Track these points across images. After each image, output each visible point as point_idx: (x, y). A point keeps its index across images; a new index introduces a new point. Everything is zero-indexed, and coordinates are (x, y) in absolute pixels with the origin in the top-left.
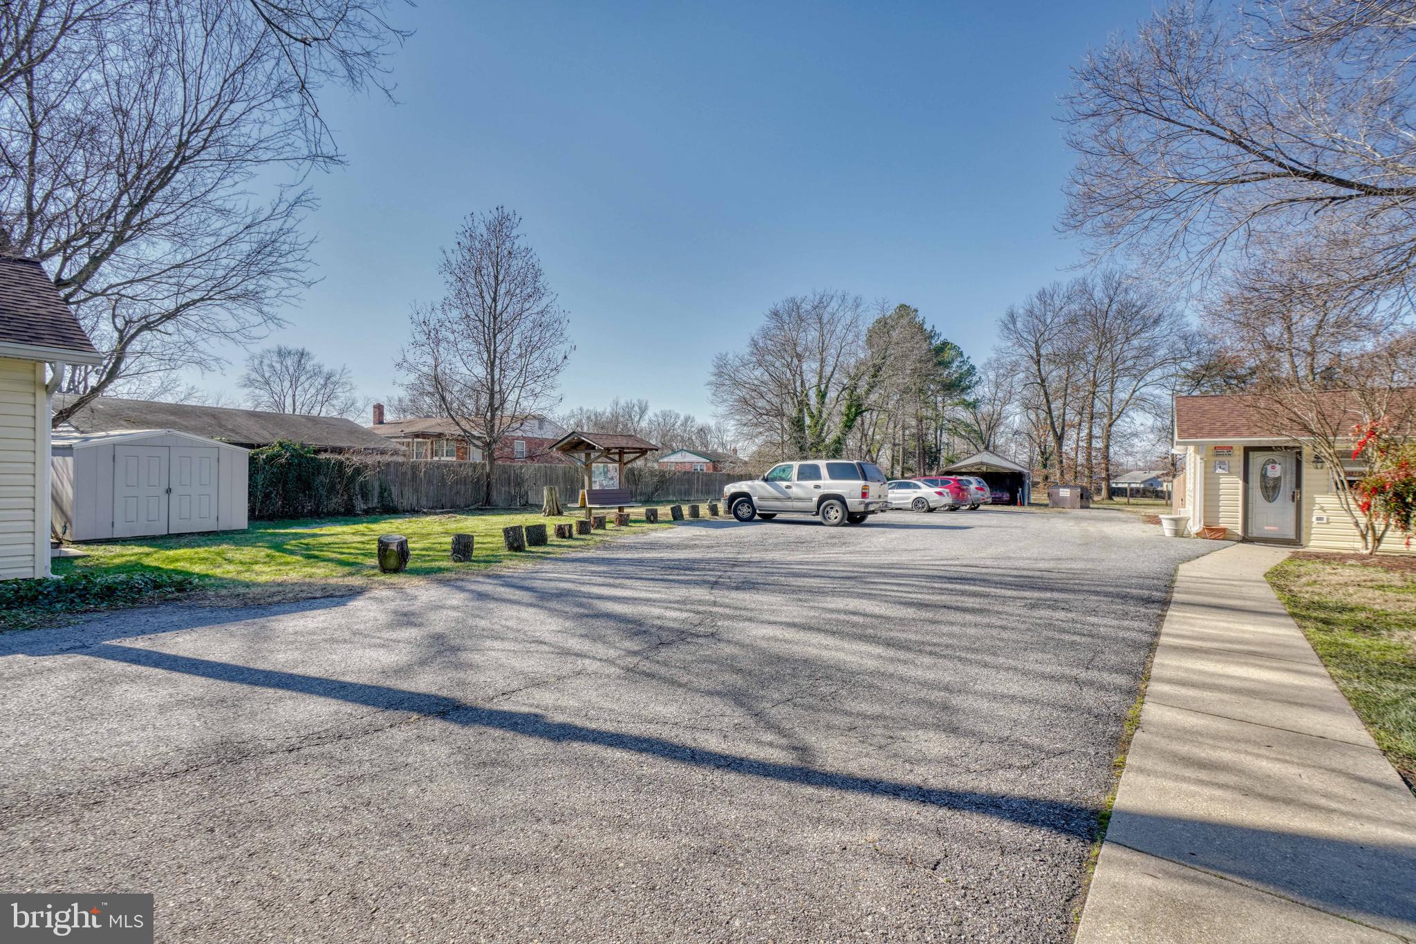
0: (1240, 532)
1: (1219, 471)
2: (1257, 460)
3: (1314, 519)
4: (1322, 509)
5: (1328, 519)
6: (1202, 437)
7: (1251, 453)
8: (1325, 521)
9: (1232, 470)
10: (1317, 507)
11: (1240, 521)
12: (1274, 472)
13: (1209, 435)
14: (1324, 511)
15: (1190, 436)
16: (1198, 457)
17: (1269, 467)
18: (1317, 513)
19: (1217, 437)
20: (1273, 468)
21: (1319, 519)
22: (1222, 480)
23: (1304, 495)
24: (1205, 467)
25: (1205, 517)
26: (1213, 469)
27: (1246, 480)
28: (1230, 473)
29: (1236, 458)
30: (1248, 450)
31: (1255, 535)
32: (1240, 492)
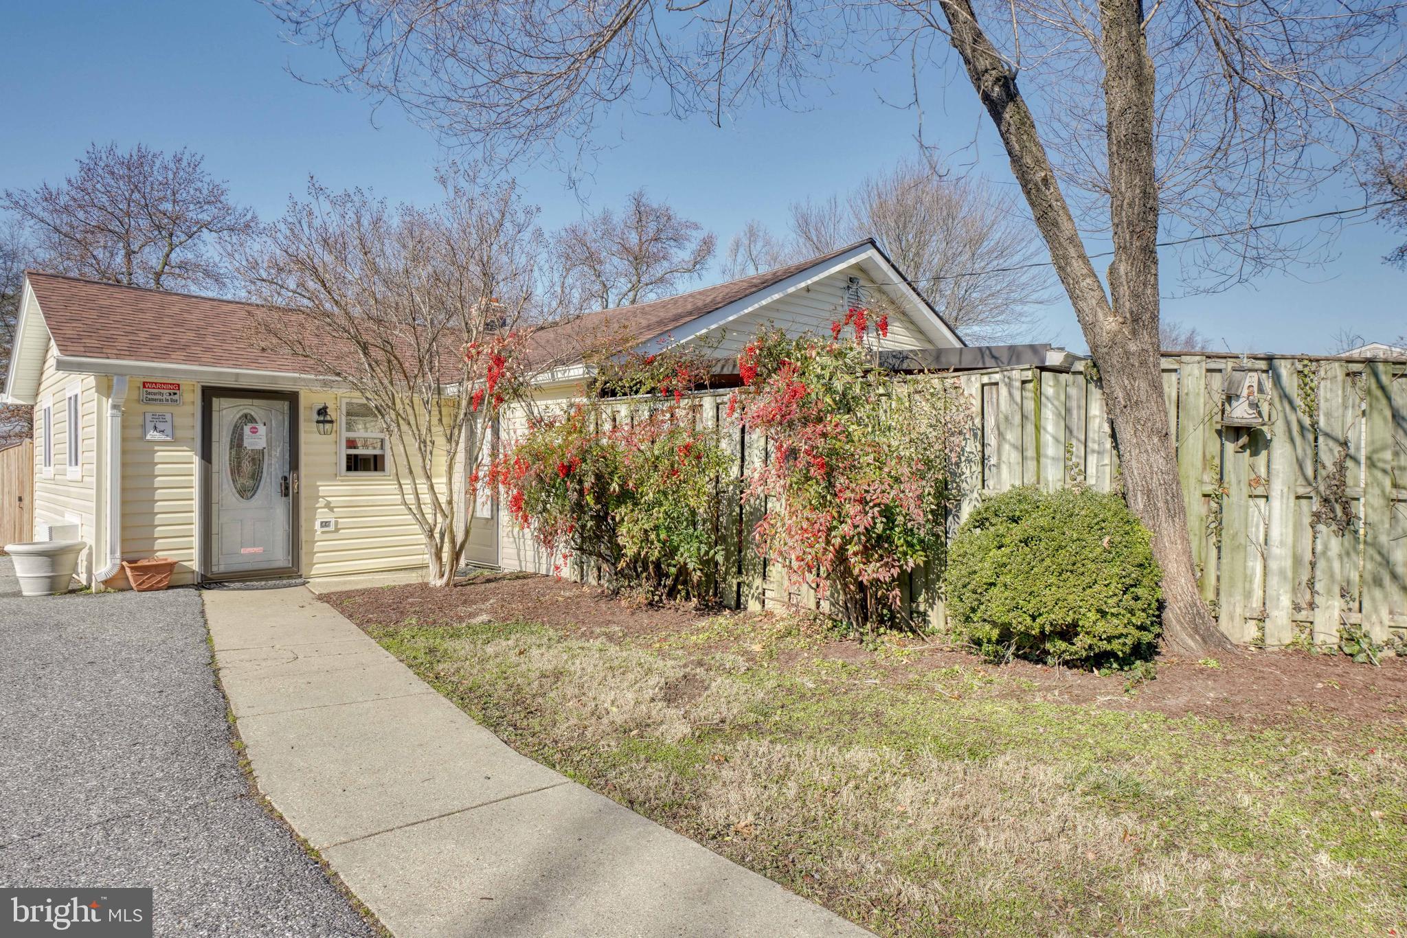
0: (195, 565)
1: (152, 435)
2: (227, 412)
3: (317, 525)
4: (328, 506)
5: (336, 523)
6: (118, 356)
7: (216, 402)
8: (332, 528)
9: (179, 433)
10: (322, 502)
11: (196, 541)
12: (256, 440)
13: (132, 352)
14: (331, 509)
15: (88, 352)
16: (107, 404)
17: (247, 429)
18: (322, 514)
19: (152, 359)
20: (254, 430)
21: (325, 524)
22: (160, 456)
23: (303, 481)
24: (124, 427)
25: (123, 541)
26: (138, 432)
27: (206, 456)
28: (175, 441)
29: (188, 409)
30: (210, 394)
31: (222, 568)
32: (196, 480)
